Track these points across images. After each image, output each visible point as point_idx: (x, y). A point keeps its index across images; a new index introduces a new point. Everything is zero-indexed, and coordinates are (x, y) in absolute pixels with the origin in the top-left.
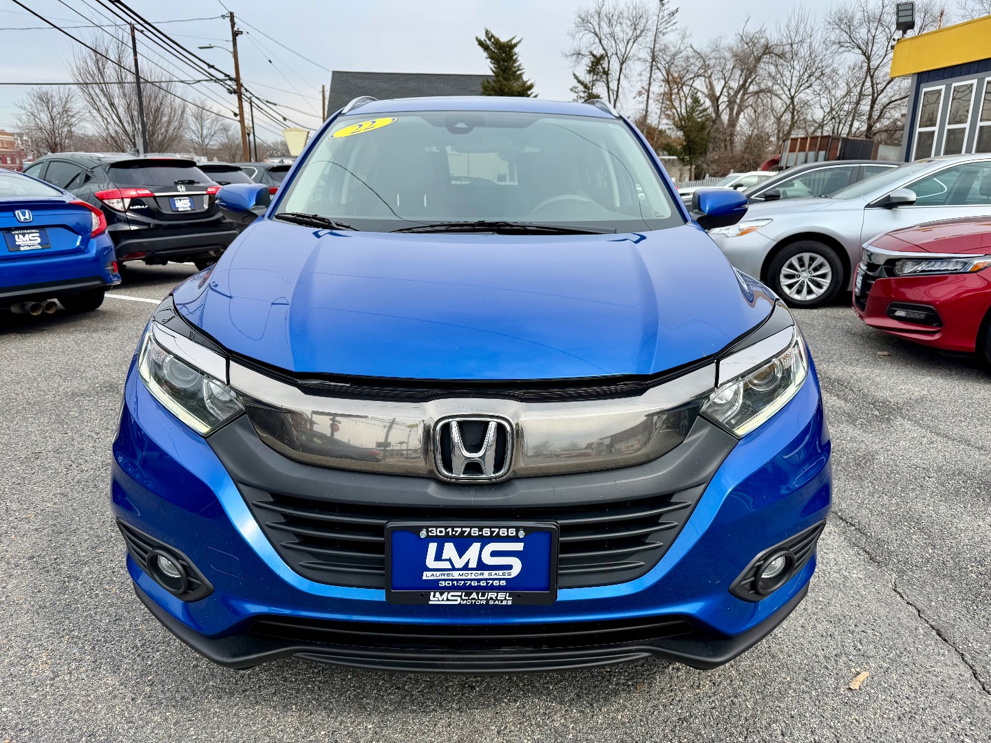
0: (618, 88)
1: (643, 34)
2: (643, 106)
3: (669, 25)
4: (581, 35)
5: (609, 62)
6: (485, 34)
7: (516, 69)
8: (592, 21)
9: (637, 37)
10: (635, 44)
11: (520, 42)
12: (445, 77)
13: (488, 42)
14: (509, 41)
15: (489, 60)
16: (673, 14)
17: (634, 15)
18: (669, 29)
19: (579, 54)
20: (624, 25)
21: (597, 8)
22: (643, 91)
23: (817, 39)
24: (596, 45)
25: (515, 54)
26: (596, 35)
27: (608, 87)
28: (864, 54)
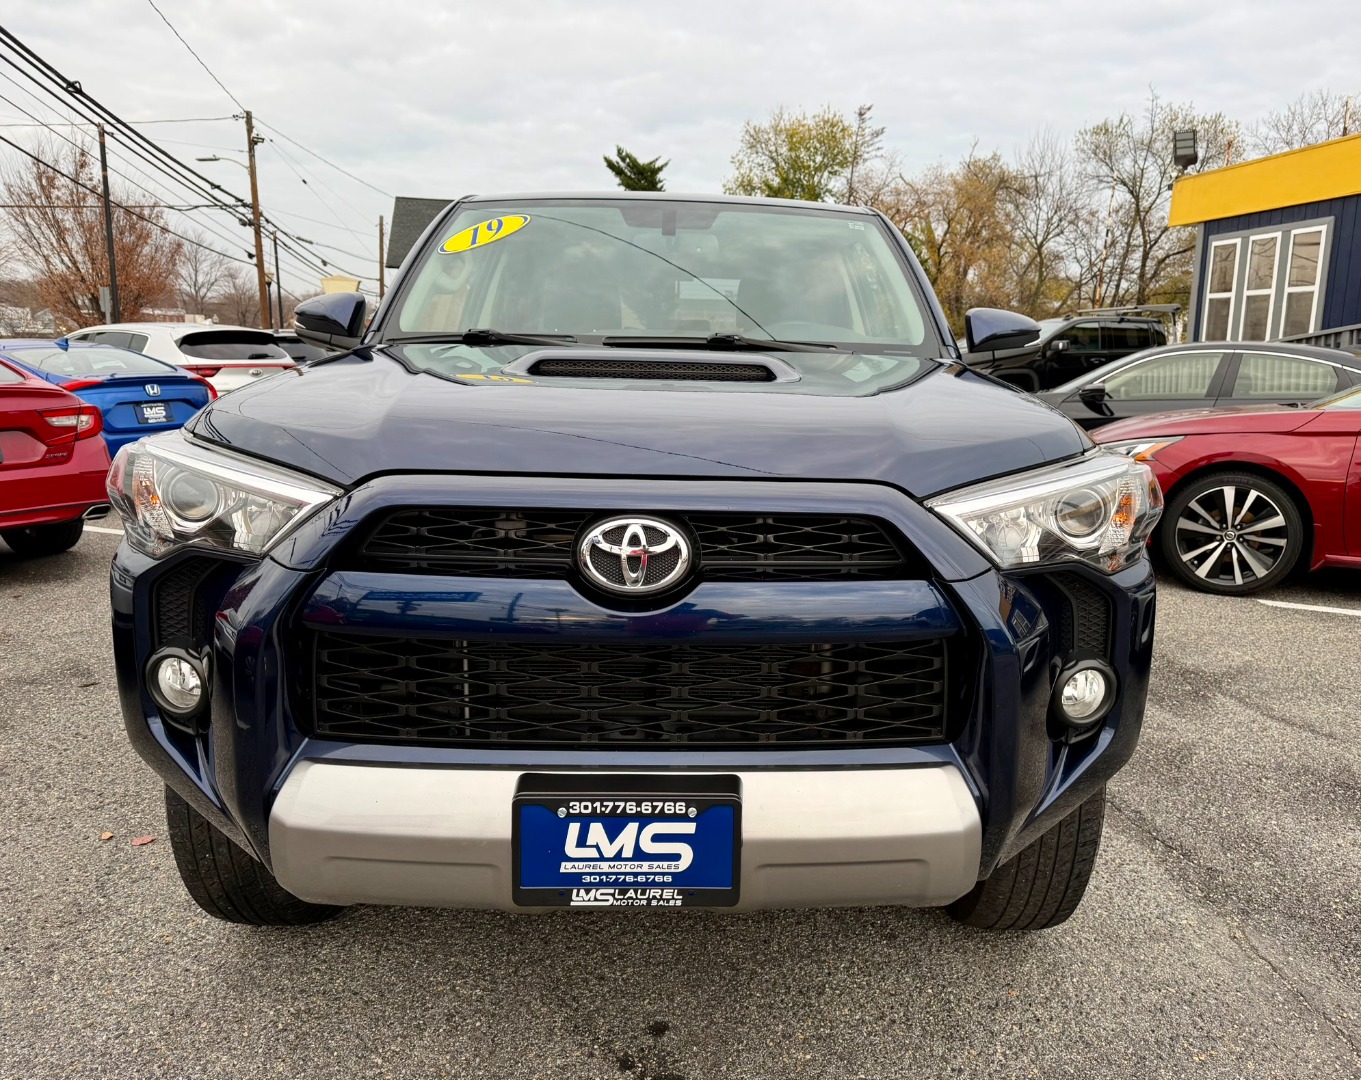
3: (871, 148)
6: (616, 152)
11: (666, 164)
13: (621, 164)
14: (651, 163)
16: (877, 134)
18: (872, 155)
21: (773, 122)
23: (1070, 170)
25: (660, 181)
28: (1131, 192)
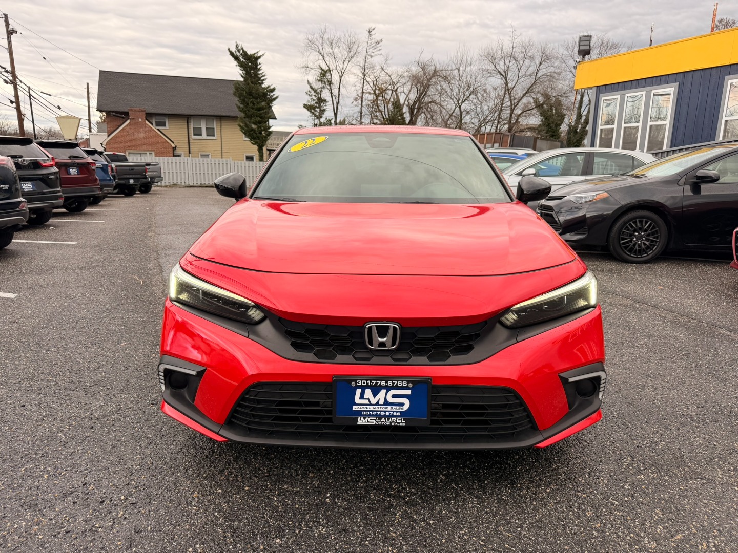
0: (339, 94)
1: (355, 56)
2: (358, 109)
3: (375, 50)
4: (308, 53)
5: (331, 74)
6: (235, 46)
7: (261, 76)
8: (317, 44)
9: (352, 57)
10: (350, 63)
11: (263, 55)
12: (198, 80)
13: (238, 54)
14: (255, 54)
15: (239, 67)
16: (378, 43)
17: (349, 41)
18: (376, 53)
19: (308, 67)
20: (341, 47)
21: (321, 34)
22: (359, 98)
24: (320, 62)
25: (260, 64)
26: (320, 53)
27: (331, 93)
